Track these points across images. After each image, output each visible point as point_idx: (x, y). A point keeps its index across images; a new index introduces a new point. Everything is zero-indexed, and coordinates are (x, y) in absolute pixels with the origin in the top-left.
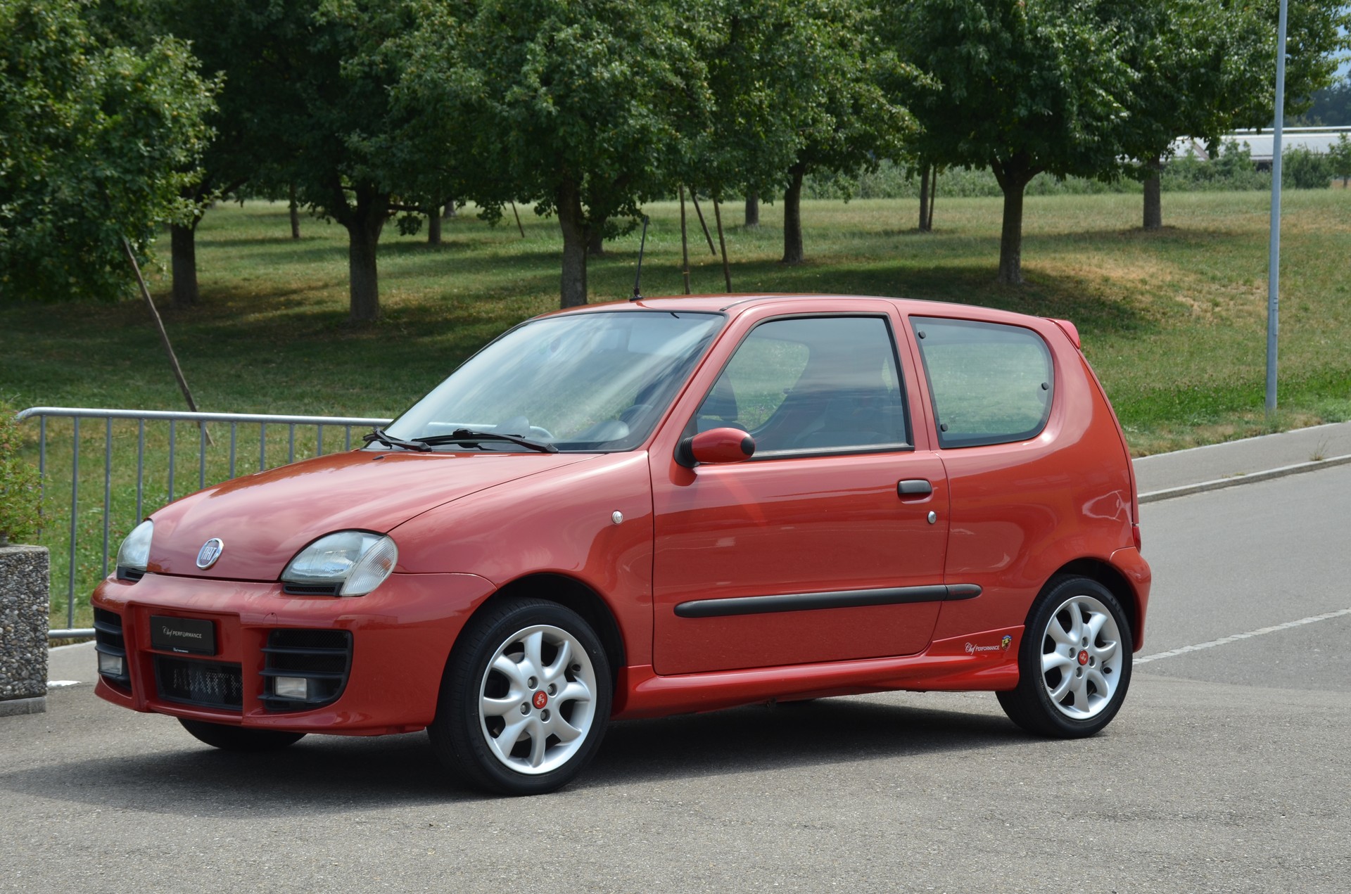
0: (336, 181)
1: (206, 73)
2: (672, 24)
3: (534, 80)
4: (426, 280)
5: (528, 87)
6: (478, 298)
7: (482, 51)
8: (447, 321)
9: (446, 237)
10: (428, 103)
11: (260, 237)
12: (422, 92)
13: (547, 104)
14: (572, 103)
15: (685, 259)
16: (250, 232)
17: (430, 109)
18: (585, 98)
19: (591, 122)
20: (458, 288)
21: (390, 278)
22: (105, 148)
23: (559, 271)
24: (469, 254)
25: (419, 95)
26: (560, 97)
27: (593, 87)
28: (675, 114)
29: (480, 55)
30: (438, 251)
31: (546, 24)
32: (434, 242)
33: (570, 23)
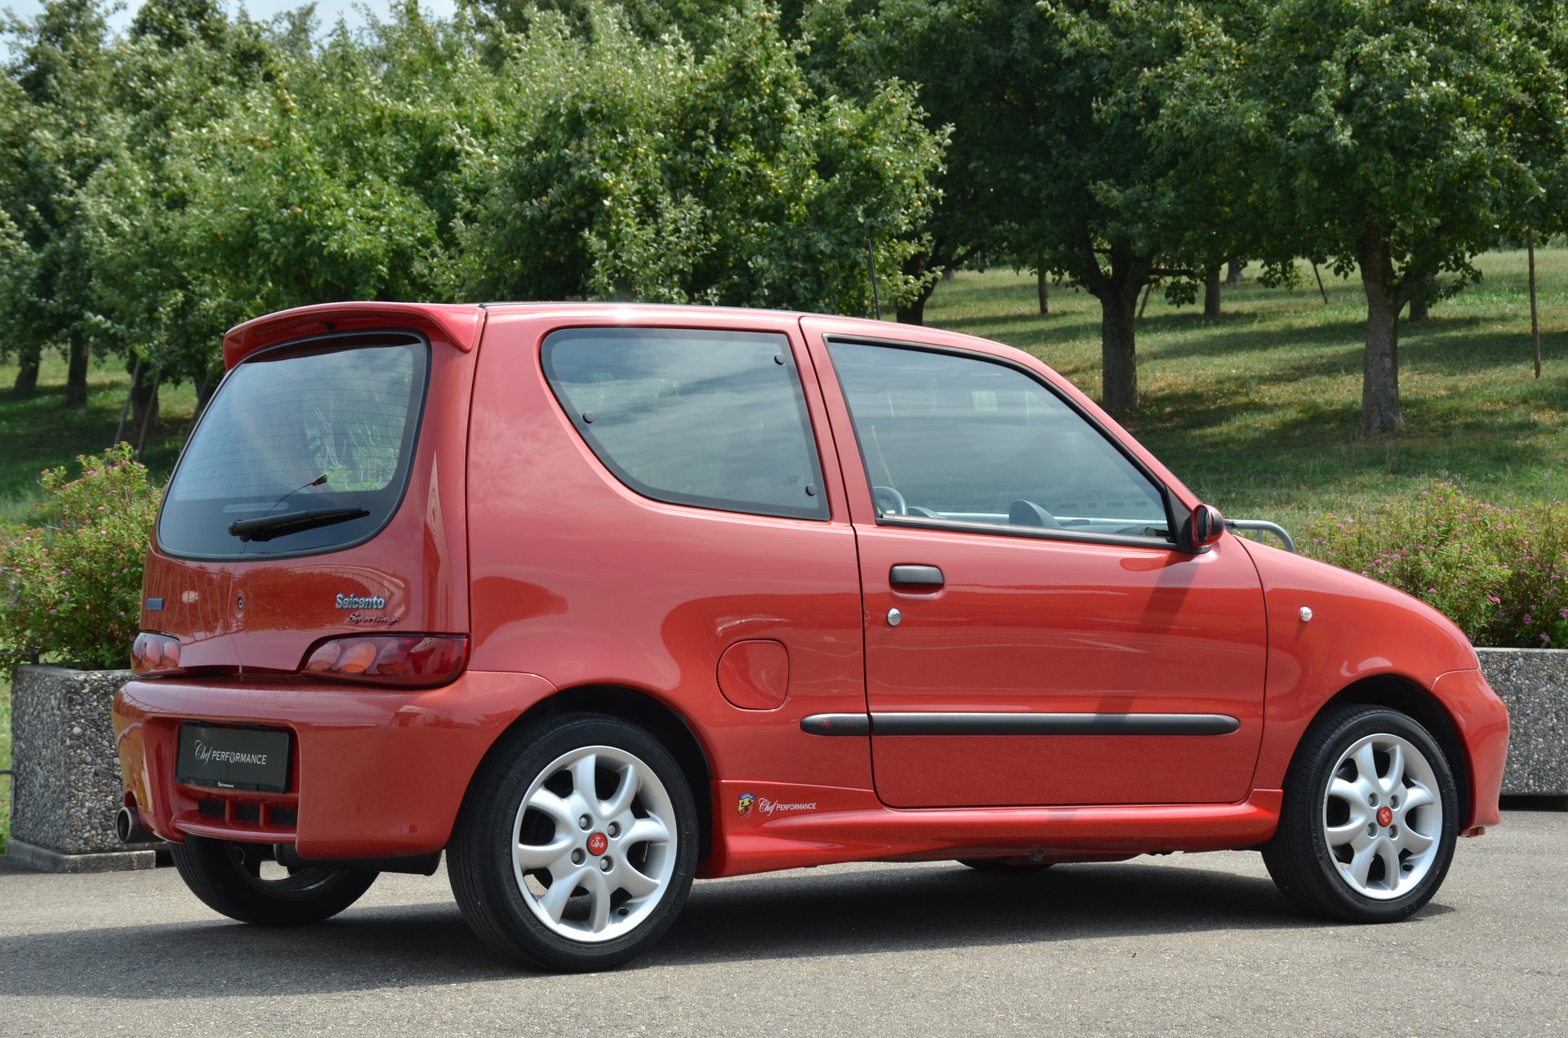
0: (1086, 244)
1: (933, 125)
2: (1519, 25)
3: (1326, 108)
4: (1195, 361)
5: (1322, 117)
6: (1262, 380)
7: (1264, 76)
8: (1221, 409)
9: (1227, 307)
10: (1198, 143)
11: (1002, 314)
12: (1187, 129)
13: (1344, 137)
14: (1378, 133)
15: (1534, 324)
16: (992, 308)
17: (1199, 151)
18: (1395, 126)
19: (1403, 155)
20: (1238, 368)
21: (1155, 358)
22: (818, 215)
23: (1360, 346)
24: (1256, 327)
25: (1185, 134)
26: (1364, 126)
27: (1407, 112)
28: (1519, 140)
29: (1261, 81)
30: (1217, 324)
31: (1348, 34)
32: (1213, 314)
33: (1377, 32)
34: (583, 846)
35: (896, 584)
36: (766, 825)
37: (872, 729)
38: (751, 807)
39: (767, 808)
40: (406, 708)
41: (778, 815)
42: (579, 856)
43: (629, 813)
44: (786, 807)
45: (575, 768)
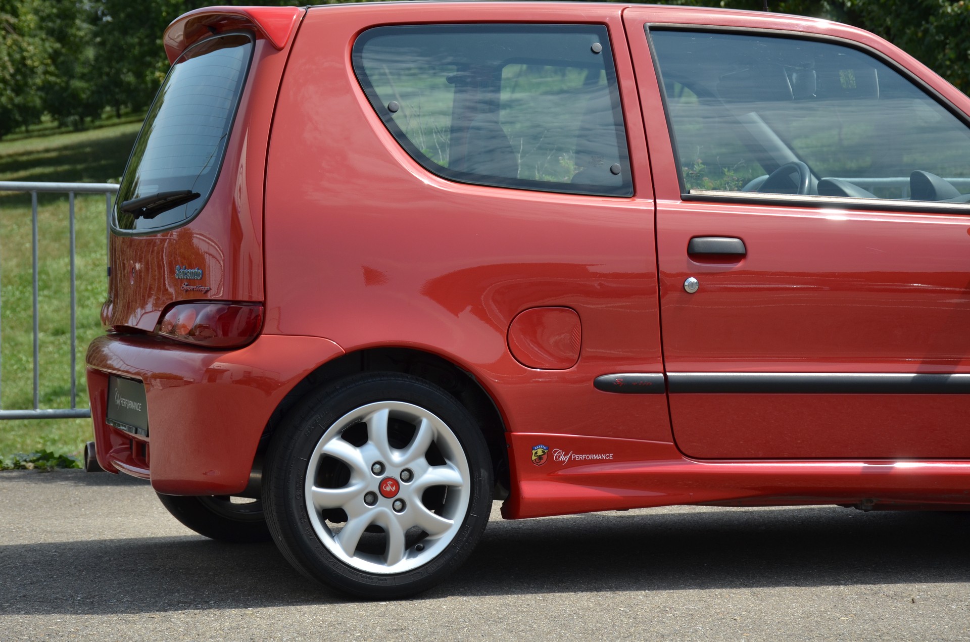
34: (376, 490)
35: (695, 254)
36: (560, 473)
37: (667, 387)
38: (545, 457)
39: (562, 458)
40: (216, 365)
41: (572, 463)
42: (371, 498)
43: (423, 461)
44: (582, 457)
45: (370, 420)
